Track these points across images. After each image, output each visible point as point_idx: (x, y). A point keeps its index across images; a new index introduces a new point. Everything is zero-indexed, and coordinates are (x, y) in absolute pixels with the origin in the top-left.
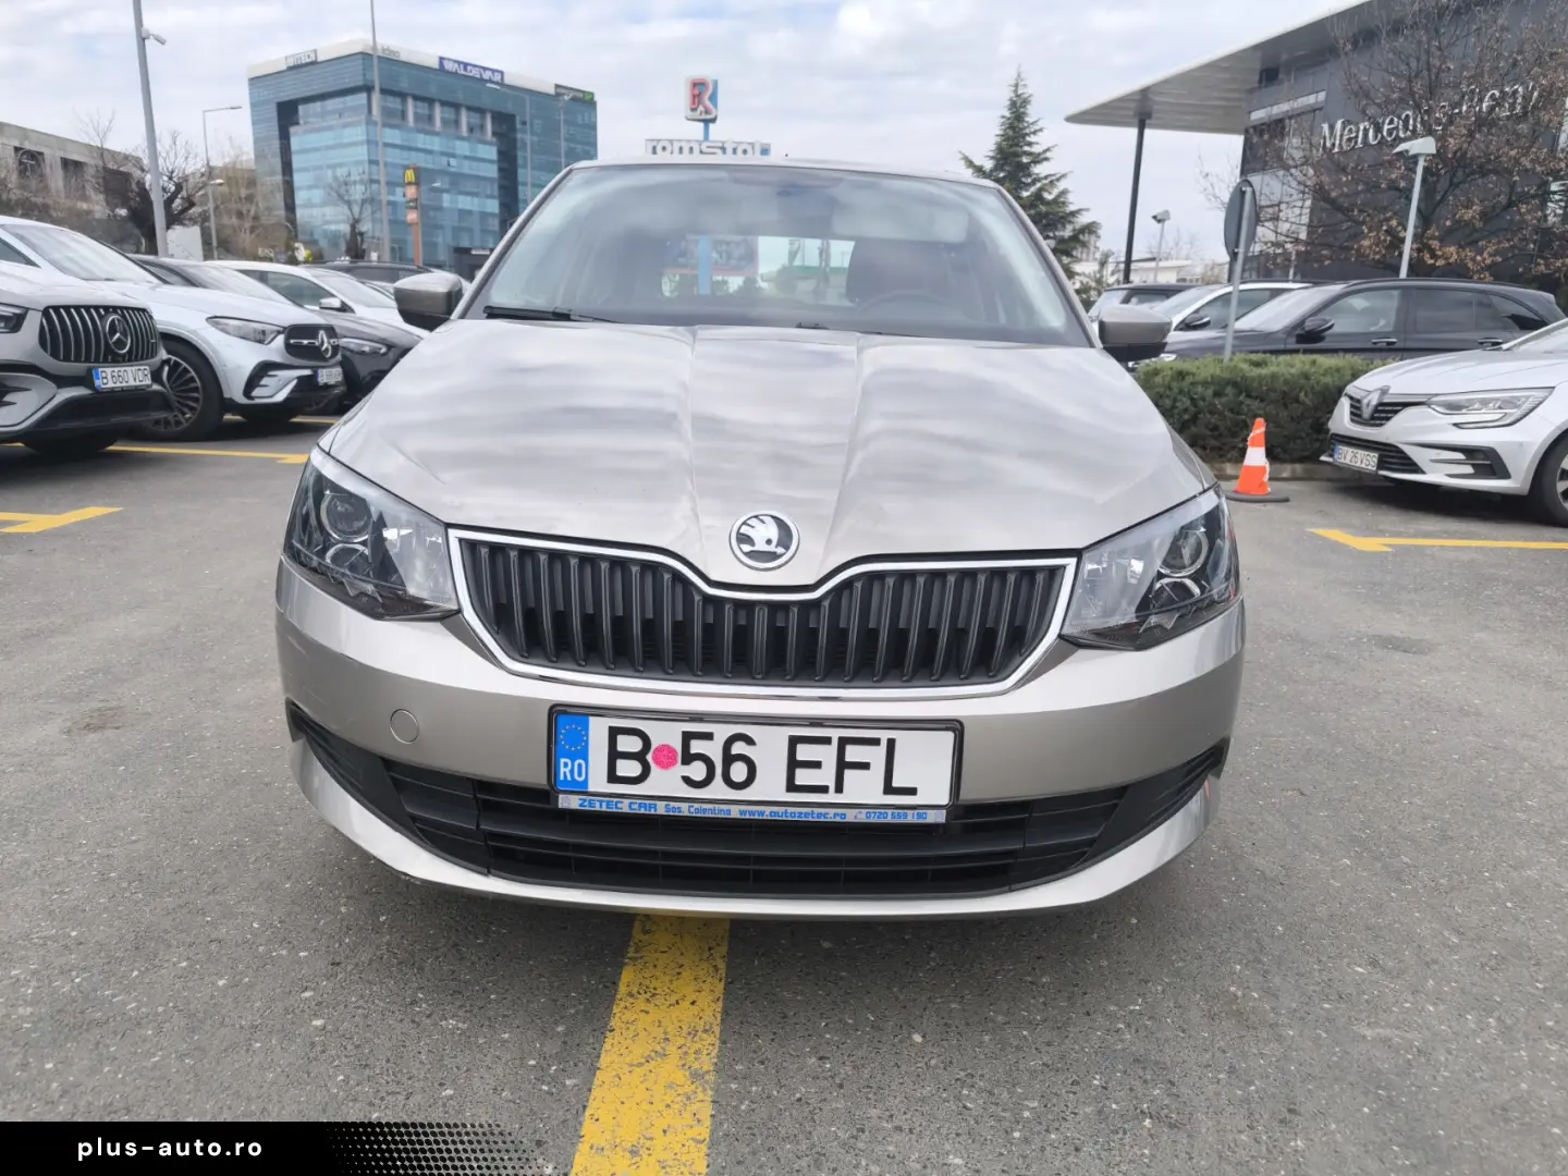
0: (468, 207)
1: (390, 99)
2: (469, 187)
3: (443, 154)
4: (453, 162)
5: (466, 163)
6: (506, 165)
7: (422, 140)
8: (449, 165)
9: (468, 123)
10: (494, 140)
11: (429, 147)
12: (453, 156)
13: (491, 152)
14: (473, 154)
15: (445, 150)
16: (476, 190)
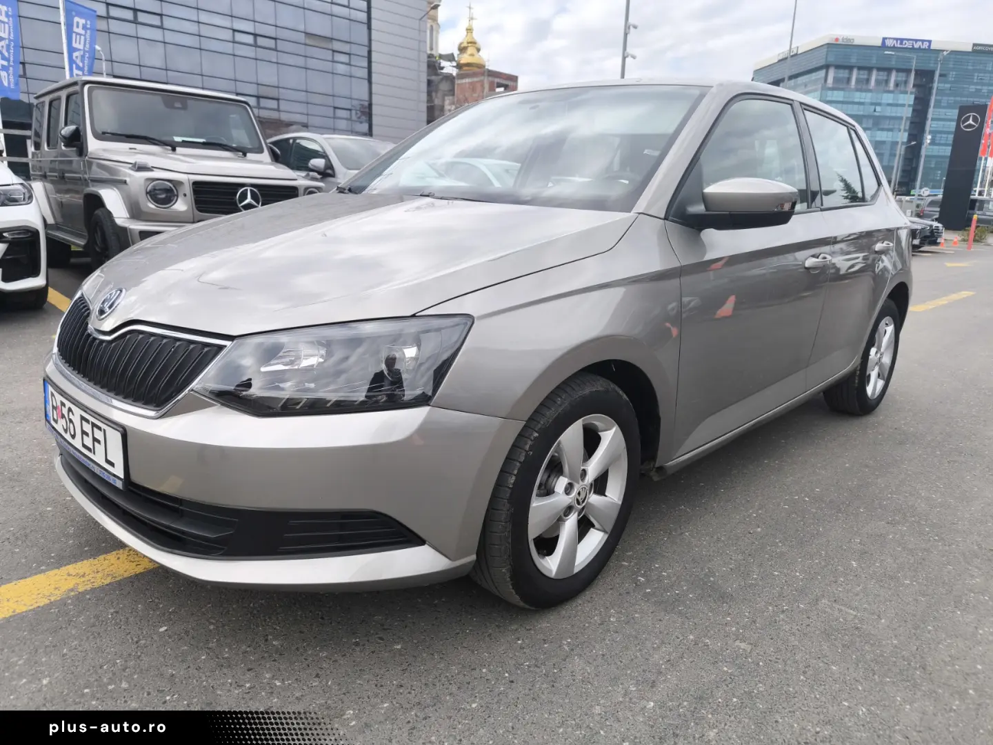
0: (884, 139)
1: (842, 71)
2: (886, 125)
3: (872, 104)
4: (878, 109)
5: (889, 108)
6: (919, 107)
7: (858, 96)
8: (875, 111)
9: (895, 81)
10: (914, 90)
11: (862, 101)
12: (879, 104)
13: (909, 99)
14: (896, 102)
15: (874, 101)
16: (891, 127)
